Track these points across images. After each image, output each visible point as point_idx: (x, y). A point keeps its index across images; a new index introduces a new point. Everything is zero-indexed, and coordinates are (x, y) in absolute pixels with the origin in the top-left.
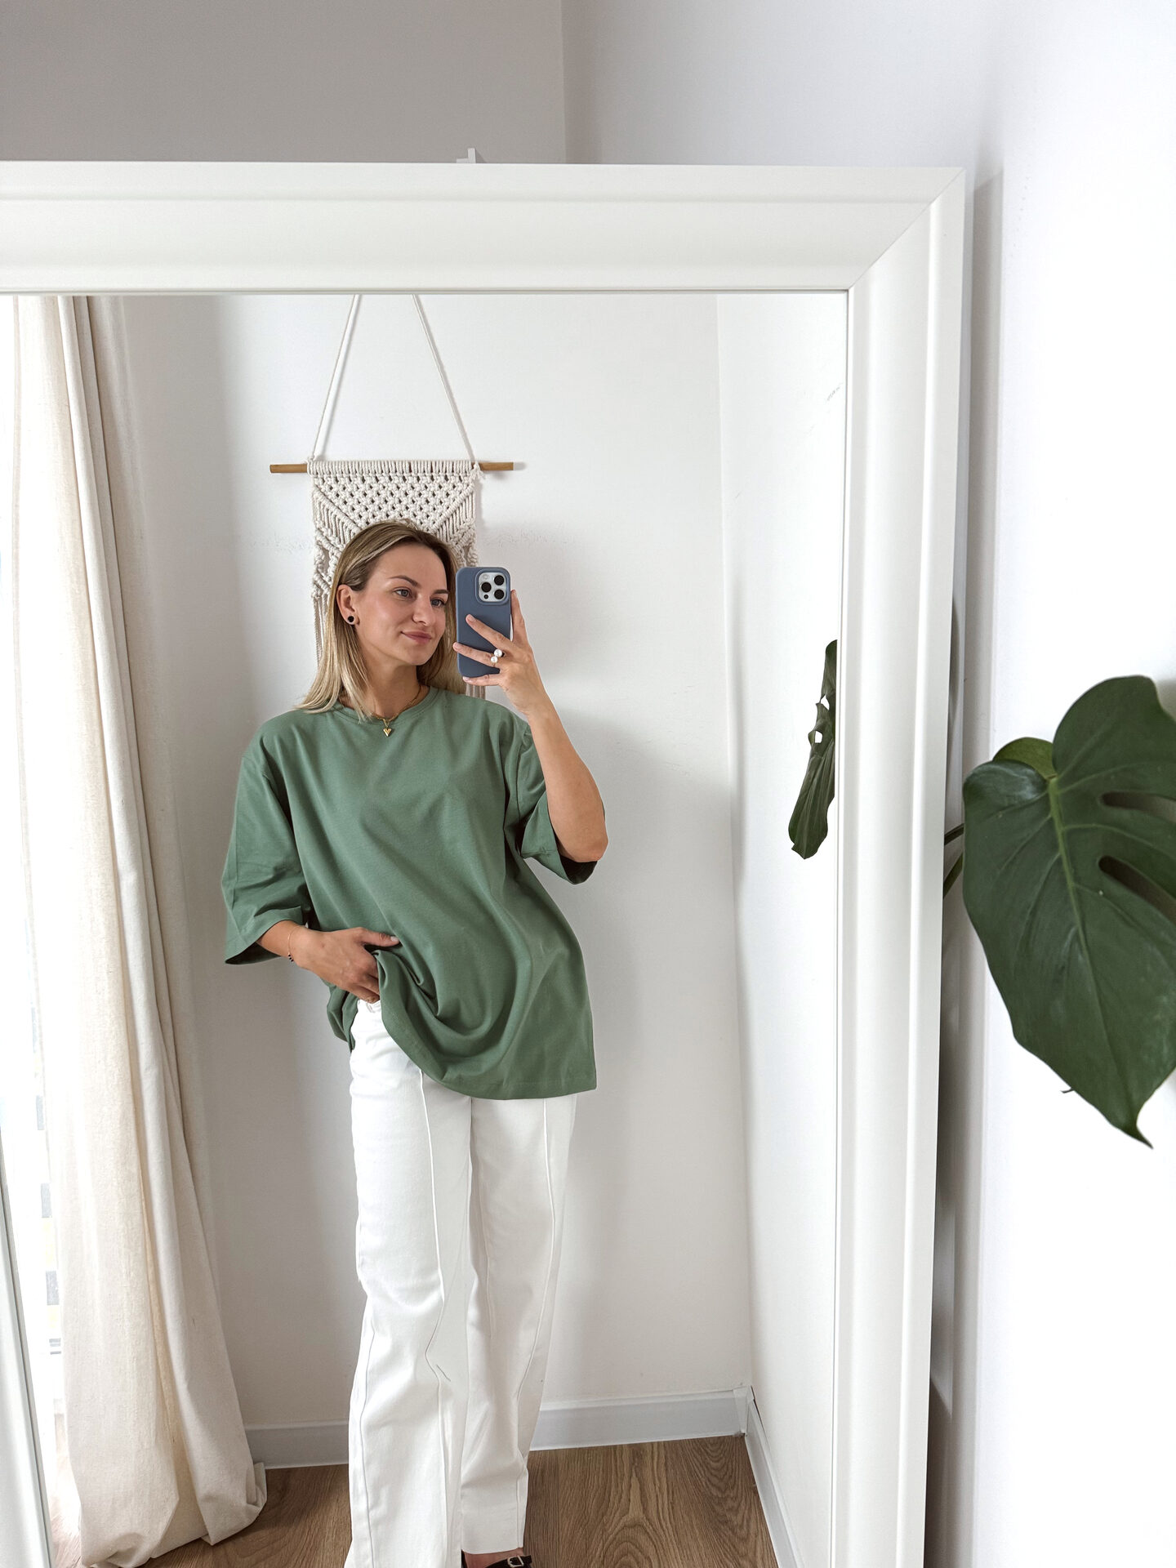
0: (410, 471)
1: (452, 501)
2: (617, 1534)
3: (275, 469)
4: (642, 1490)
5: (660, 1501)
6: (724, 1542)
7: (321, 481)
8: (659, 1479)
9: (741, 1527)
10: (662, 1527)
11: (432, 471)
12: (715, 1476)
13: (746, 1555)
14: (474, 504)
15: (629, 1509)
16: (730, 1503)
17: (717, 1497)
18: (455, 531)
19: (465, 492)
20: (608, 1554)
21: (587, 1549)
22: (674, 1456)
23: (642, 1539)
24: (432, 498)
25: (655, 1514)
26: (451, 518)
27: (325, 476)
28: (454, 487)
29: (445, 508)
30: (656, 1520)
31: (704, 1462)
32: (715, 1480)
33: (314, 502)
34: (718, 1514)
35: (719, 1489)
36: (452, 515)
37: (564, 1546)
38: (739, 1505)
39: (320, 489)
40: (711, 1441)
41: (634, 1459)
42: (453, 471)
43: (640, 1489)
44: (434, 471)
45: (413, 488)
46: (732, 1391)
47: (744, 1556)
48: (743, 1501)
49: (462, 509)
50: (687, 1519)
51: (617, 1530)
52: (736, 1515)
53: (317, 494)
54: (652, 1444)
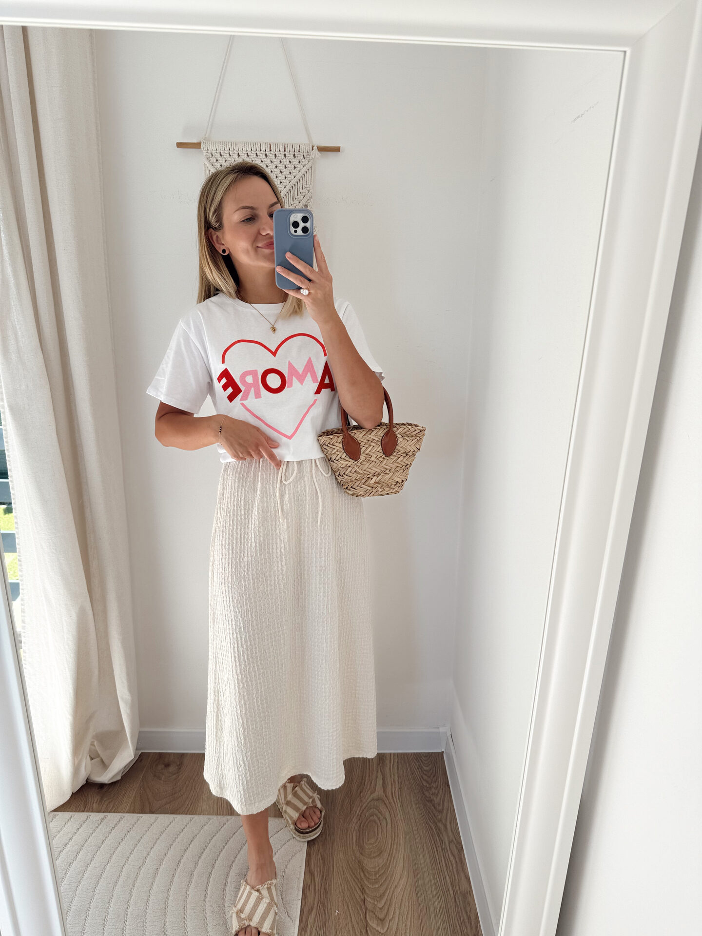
0: (270, 150)
1: (298, 172)
2: (368, 803)
3: (180, 145)
4: (383, 780)
5: (393, 787)
6: (429, 812)
7: (210, 155)
8: (393, 774)
9: (439, 805)
10: (393, 800)
11: (285, 151)
12: (426, 775)
13: (441, 820)
14: (312, 175)
15: (375, 790)
16: (433, 790)
17: (426, 786)
18: (299, 193)
19: (307, 167)
20: (363, 814)
21: (351, 810)
22: (403, 762)
23: (383, 808)
24: (285, 170)
25: (390, 793)
26: (296, 184)
27: (213, 152)
28: (299, 162)
29: (293, 177)
30: (391, 798)
31: (419, 766)
32: (426, 778)
33: (205, 169)
34: (426, 797)
35: (427, 782)
36: (297, 182)
37: (338, 809)
38: (439, 792)
39: (209, 161)
40: (425, 755)
41: (380, 761)
42: (299, 151)
43: (383, 779)
44: (286, 150)
45: (272, 162)
46: (439, 728)
47: (440, 821)
48: (441, 790)
49: (304, 179)
50: (408, 798)
51: (368, 801)
52: (437, 798)
53: (208, 165)
54: (390, 754)
